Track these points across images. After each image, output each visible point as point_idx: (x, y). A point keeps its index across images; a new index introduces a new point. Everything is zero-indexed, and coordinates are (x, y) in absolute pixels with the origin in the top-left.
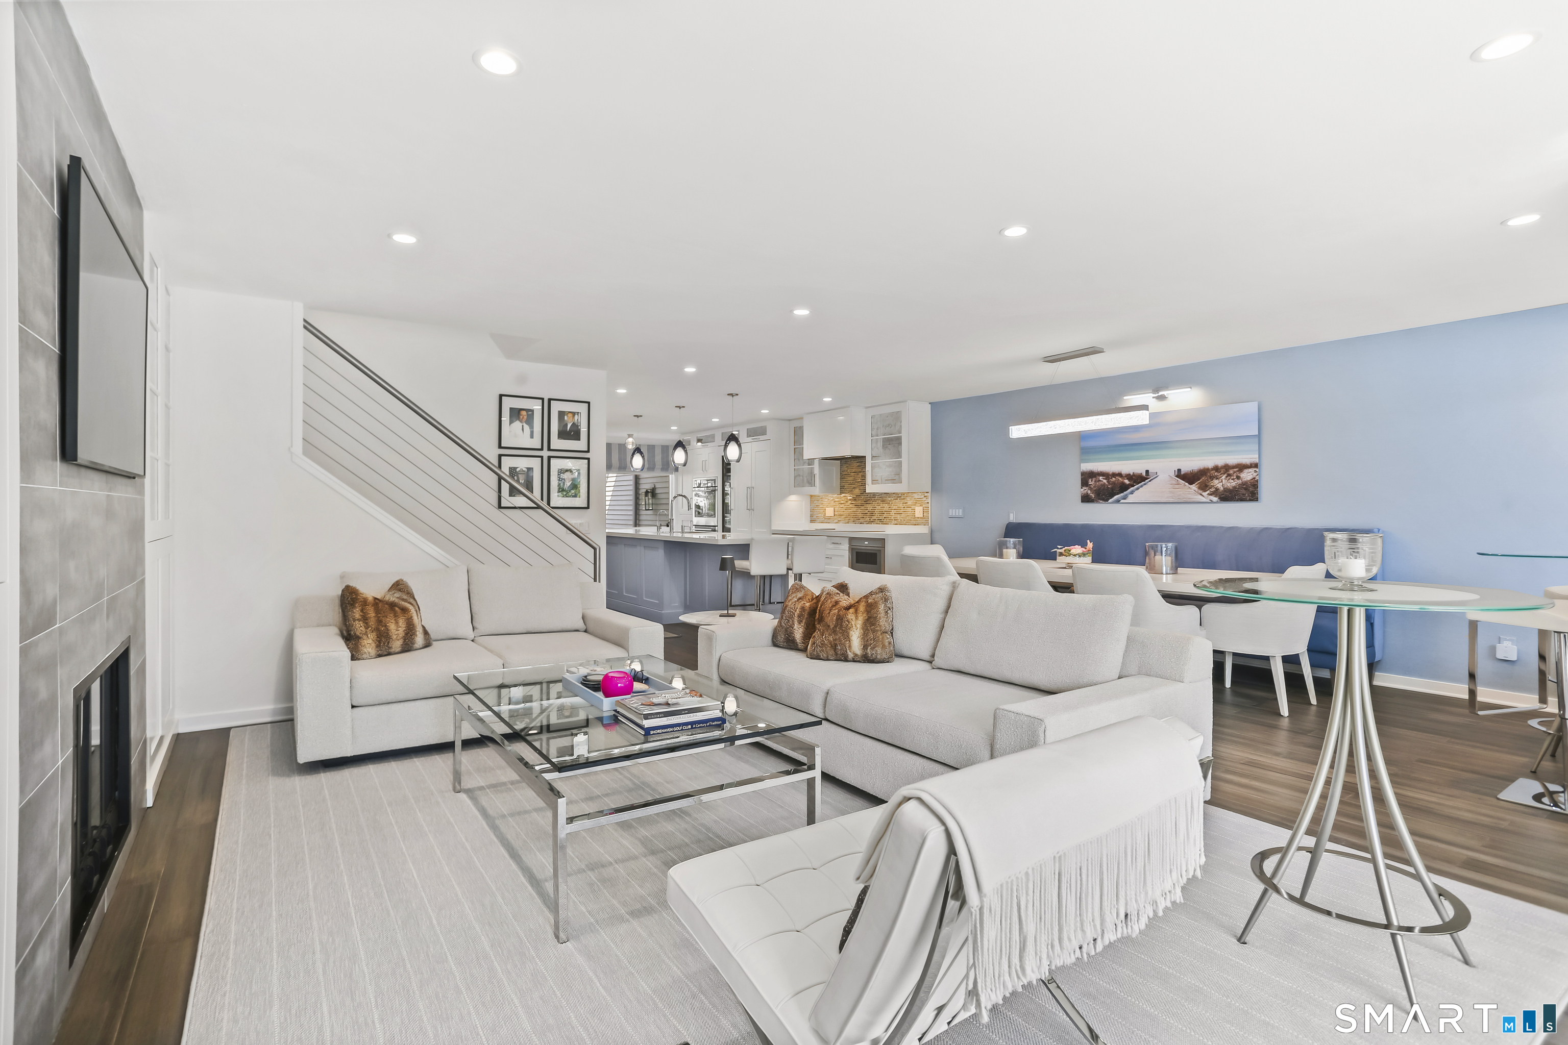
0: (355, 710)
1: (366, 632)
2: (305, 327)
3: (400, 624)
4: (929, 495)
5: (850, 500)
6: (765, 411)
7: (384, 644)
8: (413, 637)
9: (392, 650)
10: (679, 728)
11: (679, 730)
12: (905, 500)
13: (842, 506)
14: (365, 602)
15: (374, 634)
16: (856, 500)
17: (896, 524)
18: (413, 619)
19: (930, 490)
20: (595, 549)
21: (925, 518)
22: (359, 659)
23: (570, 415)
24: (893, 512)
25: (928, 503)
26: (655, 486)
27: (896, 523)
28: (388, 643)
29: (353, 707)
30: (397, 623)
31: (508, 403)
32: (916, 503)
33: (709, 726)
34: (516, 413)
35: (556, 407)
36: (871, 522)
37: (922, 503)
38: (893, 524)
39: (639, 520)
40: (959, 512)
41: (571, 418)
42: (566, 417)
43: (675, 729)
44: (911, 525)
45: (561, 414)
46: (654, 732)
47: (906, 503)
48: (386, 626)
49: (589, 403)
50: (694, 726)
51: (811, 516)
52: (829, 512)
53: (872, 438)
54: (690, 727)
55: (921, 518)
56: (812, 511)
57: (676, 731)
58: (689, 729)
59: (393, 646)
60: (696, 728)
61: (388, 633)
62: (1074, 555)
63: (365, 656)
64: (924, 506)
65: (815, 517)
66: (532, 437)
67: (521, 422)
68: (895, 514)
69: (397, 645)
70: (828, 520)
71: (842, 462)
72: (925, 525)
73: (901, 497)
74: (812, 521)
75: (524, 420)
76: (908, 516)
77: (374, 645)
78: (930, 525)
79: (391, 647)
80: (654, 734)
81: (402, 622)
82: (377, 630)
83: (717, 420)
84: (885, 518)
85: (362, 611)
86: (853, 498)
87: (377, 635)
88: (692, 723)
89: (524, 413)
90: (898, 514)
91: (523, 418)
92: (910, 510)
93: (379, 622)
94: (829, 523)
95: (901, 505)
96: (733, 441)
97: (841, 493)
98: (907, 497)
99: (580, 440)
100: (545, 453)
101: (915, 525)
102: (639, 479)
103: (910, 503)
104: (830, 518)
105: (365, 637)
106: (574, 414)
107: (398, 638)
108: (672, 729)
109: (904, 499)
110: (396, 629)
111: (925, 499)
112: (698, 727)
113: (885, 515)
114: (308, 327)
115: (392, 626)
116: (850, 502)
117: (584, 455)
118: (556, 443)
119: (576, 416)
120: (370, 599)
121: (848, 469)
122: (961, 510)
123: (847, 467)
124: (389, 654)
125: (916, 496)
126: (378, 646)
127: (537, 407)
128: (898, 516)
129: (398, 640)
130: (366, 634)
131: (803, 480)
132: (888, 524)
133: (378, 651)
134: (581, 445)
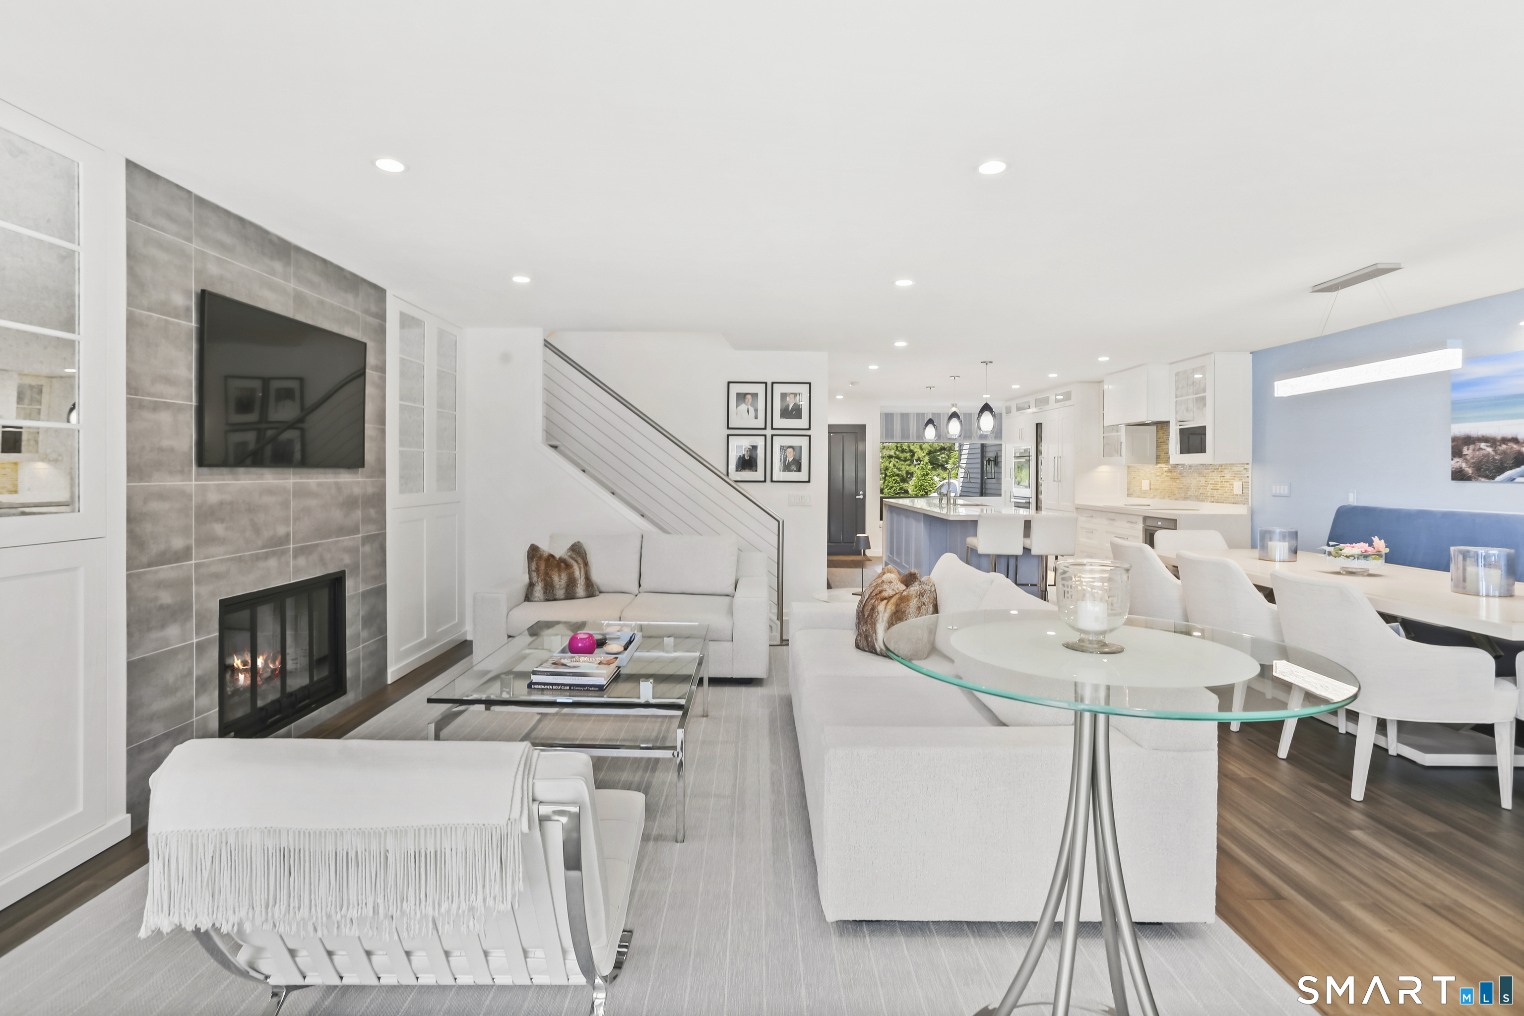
0: (510, 639)
1: (538, 581)
2: (545, 345)
3: (562, 577)
4: (1249, 467)
5: (1166, 472)
6: (1053, 375)
7: (550, 591)
8: (574, 588)
9: (557, 597)
10: (558, 687)
11: (557, 689)
12: (1223, 473)
13: (1158, 478)
14: (540, 558)
15: (543, 583)
16: (1171, 472)
17: (1213, 502)
18: (574, 574)
19: (1250, 461)
20: (779, 522)
21: (1244, 496)
22: (532, 601)
23: (792, 396)
24: (1210, 487)
25: (1248, 477)
26: (997, 455)
27: (1212, 500)
28: (553, 591)
29: (509, 637)
30: (560, 576)
31: (735, 389)
32: (1235, 477)
33: (586, 690)
34: (741, 397)
35: (779, 390)
36: (1185, 498)
37: (1241, 477)
38: (1210, 502)
39: (985, 489)
40: (1284, 490)
41: (793, 399)
42: (788, 398)
43: (554, 687)
44: (1229, 503)
45: (784, 396)
46: (536, 687)
47: (1224, 476)
48: (551, 577)
49: (810, 384)
50: (572, 688)
51: (1128, 489)
52: (1145, 485)
53: (1176, 399)
54: (568, 688)
55: (1240, 495)
56: (1129, 483)
57: (555, 689)
58: (567, 690)
59: (557, 594)
60: (573, 690)
61: (552, 584)
62: (1346, 556)
63: (536, 599)
64: (1244, 481)
65: (1131, 490)
66: (756, 418)
67: (747, 405)
68: (1212, 489)
69: (560, 593)
70: (1143, 494)
71: (1158, 428)
72: (1244, 504)
73: (1218, 469)
74: (1129, 495)
75: (749, 403)
76: (1225, 492)
77: (542, 591)
78: (1250, 504)
79: (556, 594)
80: (535, 688)
81: (564, 576)
82: (545, 580)
83: (1018, 386)
84: (1201, 494)
85: (537, 564)
86: (1168, 469)
87: (544, 584)
88: (570, 685)
89: (749, 397)
90: (1215, 489)
91: (748, 401)
92: (1227, 485)
93: (546, 574)
94: (1145, 498)
95: (1219, 479)
96: (987, 411)
97: (1157, 463)
98: (1224, 469)
99: (801, 418)
100: (769, 432)
101: (1234, 503)
102: (986, 447)
103: (1228, 476)
104: (1145, 492)
105: (537, 584)
106: (795, 395)
107: (561, 588)
108: (551, 687)
109: (1222, 471)
110: (559, 581)
111: (1244, 472)
112: (576, 690)
113: (1201, 491)
114: (547, 344)
115: (556, 578)
116: (1165, 474)
117: (806, 433)
118: (779, 422)
119: (798, 396)
120: (546, 555)
121: (1164, 436)
122: (1286, 488)
123: (1163, 433)
124: (555, 600)
125: (1235, 469)
126: (545, 593)
127: (760, 389)
128: (1215, 492)
129: (561, 589)
130: (537, 582)
131: (1110, 450)
132: (1204, 501)
133: (545, 597)
134: (802, 423)
